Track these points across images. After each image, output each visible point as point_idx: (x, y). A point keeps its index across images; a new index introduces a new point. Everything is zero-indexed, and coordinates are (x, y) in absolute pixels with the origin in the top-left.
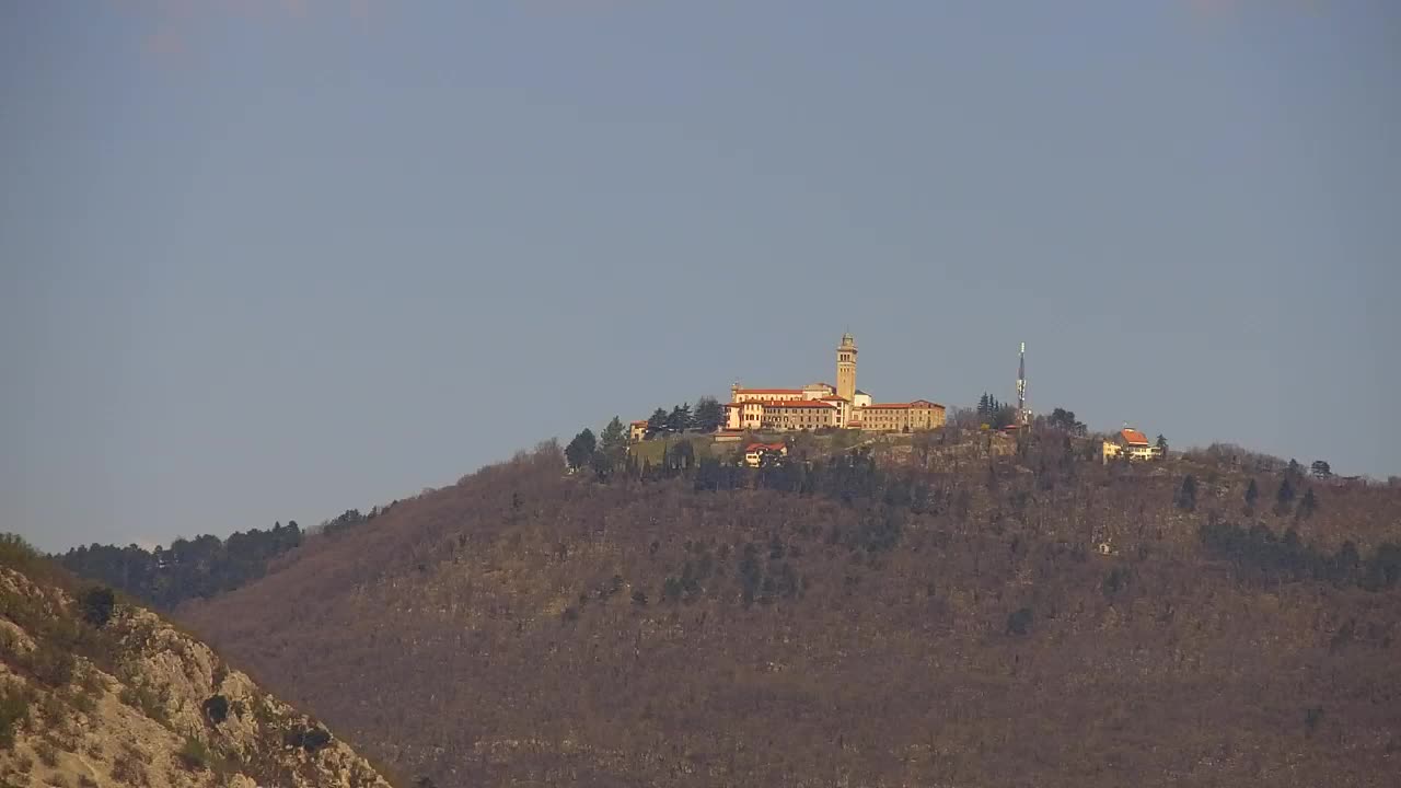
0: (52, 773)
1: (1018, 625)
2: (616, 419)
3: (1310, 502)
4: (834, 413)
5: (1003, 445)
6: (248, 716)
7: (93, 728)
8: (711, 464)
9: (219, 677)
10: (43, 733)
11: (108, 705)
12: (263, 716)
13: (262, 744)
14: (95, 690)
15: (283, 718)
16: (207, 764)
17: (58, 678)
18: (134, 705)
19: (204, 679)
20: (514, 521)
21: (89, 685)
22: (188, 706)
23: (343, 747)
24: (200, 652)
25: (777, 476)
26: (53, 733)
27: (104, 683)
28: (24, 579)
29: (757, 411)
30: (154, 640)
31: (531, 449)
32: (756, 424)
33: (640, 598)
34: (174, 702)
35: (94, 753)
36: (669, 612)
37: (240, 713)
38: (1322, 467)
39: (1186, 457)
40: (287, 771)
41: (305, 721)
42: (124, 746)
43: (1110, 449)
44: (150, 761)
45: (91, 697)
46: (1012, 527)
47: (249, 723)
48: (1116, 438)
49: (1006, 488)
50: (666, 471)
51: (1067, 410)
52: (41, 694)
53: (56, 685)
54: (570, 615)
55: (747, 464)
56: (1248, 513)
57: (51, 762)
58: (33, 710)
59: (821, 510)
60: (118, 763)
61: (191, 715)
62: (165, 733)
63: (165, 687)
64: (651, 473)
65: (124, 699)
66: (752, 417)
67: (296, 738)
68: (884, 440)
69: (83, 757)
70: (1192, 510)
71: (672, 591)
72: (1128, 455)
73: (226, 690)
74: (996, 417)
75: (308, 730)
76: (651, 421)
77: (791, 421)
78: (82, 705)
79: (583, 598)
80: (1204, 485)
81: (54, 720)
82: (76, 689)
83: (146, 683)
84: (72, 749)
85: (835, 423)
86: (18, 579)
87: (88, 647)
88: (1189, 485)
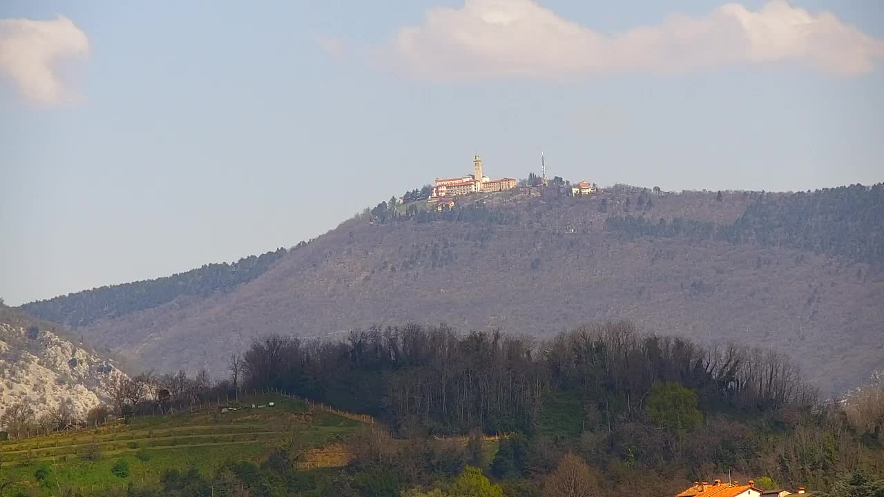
0: (10, 391)
1: (535, 265)
2: (393, 197)
3: (650, 204)
4: (473, 186)
5: (535, 193)
6: (85, 364)
7: (27, 375)
8: (423, 213)
9: (74, 352)
10: (9, 378)
11: (33, 366)
12: (90, 363)
13: (89, 372)
14: (29, 361)
15: (97, 363)
16: (67, 382)
17: (15, 359)
18: (42, 365)
19: (69, 353)
20: (349, 243)
21: (27, 360)
22: (63, 363)
23: (118, 371)
24: (67, 344)
25: (448, 215)
26: (13, 378)
27: (32, 359)
28: (9, 325)
29: (444, 189)
30: (51, 342)
31: (361, 212)
32: (444, 194)
33: (393, 269)
34: (59, 362)
35: (27, 383)
36: (405, 274)
37: (81, 363)
38: (657, 189)
39: (605, 190)
40: (99, 380)
41: (104, 364)
42: (38, 380)
43: (574, 190)
44: (46, 383)
45: (27, 364)
46: (536, 225)
47: (85, 366)
48: (578, 186)
49: (535, 210)
50: (407, 218)
51: (559, 176)
52: (9, 365)
53: (15, 361)
54: (367, 279)
55: (437, 211)
56: (626, 210)
57: (10, 387)
58: (6, 371)
59: (464, 226)
60: (35, 385)
61: (65, 366)
62: (53, 373)
63: (55, 357)
64: (401, 218)
65: (39, 363)
66: (442, 191)
67: (101, 369)
68: (491, 196)
69: (23, 385)
70: (605, 212)
71: (406, 265)
72: (580, 192)
73: (76, 356)
74: (535, 181)
75: (105, 366)
76: (405, 196)
77: (456, 192)
78: (23, 367)
79: (373, 272)
80: (610, 201)
81: (13, 373)
82: (21, 362)
83: (49, 357)
84: (19, 382)
85: (474, 190)
86: (6, 326)
87: (29, 347)
88: (604, 201)
